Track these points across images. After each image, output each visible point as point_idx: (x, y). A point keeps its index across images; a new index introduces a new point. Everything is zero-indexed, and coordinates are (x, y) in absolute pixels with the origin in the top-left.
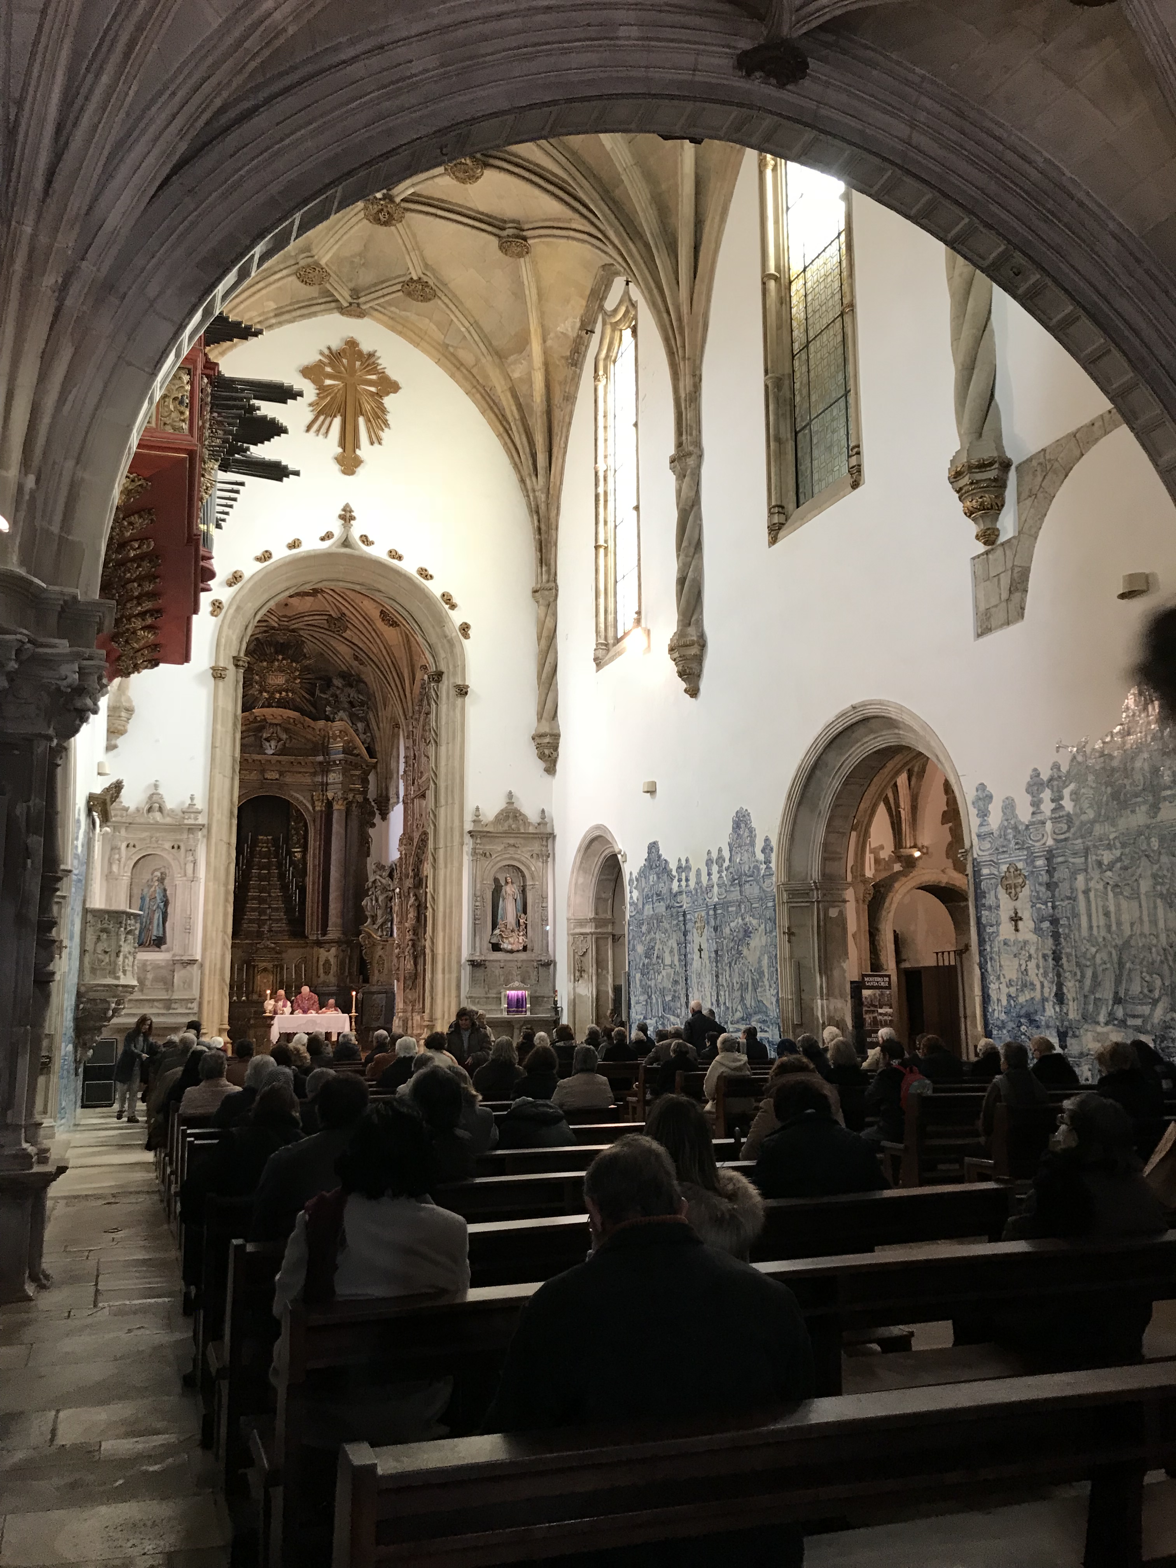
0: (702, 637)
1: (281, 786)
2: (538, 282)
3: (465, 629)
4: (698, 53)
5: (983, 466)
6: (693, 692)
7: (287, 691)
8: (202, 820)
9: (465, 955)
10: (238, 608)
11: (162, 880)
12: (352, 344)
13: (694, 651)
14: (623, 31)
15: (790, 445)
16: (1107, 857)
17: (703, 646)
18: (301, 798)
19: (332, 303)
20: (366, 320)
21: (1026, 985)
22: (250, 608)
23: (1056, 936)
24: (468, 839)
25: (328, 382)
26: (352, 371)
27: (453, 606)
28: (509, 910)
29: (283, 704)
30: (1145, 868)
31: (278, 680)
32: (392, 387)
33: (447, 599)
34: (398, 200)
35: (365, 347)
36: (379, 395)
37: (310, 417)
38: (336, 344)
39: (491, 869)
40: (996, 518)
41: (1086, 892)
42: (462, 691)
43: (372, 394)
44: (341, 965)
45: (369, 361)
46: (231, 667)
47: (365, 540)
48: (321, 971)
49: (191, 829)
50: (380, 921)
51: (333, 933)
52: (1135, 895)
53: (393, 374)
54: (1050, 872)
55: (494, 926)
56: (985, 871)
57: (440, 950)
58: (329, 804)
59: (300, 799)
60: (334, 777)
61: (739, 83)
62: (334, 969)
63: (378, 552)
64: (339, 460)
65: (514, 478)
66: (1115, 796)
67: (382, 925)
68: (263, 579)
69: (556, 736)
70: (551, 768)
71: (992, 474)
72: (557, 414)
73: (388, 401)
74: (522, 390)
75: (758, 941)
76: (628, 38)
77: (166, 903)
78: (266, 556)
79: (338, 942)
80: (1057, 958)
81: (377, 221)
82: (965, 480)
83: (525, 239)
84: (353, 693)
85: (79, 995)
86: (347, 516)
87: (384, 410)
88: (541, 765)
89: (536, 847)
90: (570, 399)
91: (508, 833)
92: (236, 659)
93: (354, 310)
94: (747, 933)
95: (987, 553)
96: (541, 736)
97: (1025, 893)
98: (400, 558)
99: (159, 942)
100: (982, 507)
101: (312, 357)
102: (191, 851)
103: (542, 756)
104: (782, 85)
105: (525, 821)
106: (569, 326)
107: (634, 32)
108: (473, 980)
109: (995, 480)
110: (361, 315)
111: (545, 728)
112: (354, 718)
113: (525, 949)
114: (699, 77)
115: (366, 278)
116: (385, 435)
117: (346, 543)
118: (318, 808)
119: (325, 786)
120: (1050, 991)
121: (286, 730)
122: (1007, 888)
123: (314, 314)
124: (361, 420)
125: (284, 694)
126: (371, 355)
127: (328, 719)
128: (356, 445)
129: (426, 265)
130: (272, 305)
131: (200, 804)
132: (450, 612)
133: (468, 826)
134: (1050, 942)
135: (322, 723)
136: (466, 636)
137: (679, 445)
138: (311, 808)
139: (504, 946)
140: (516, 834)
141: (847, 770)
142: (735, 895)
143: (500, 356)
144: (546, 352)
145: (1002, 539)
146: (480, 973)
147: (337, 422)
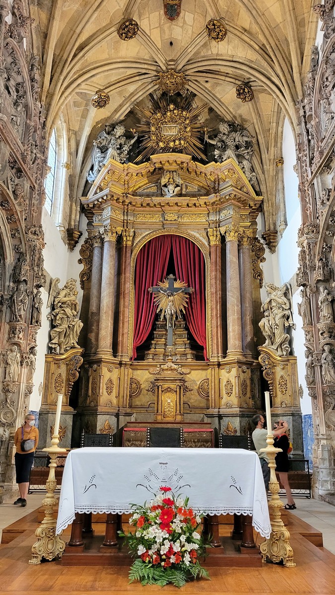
7: (180, 140)
18: (197, 235)
29: (178, 150)
44: (243, 385)
48: (224, 392)
50: (278, 340)
51: (234, 355)
58: (223, 239)
62: (236, 390)
67: (281, 345)
79: (239, 363)
84: (238, 137)
112: (240, 158)
118: (212, 243)
119: (218, 224)
125: (177, 142)
135: (211, 165)
138: (206, 244)
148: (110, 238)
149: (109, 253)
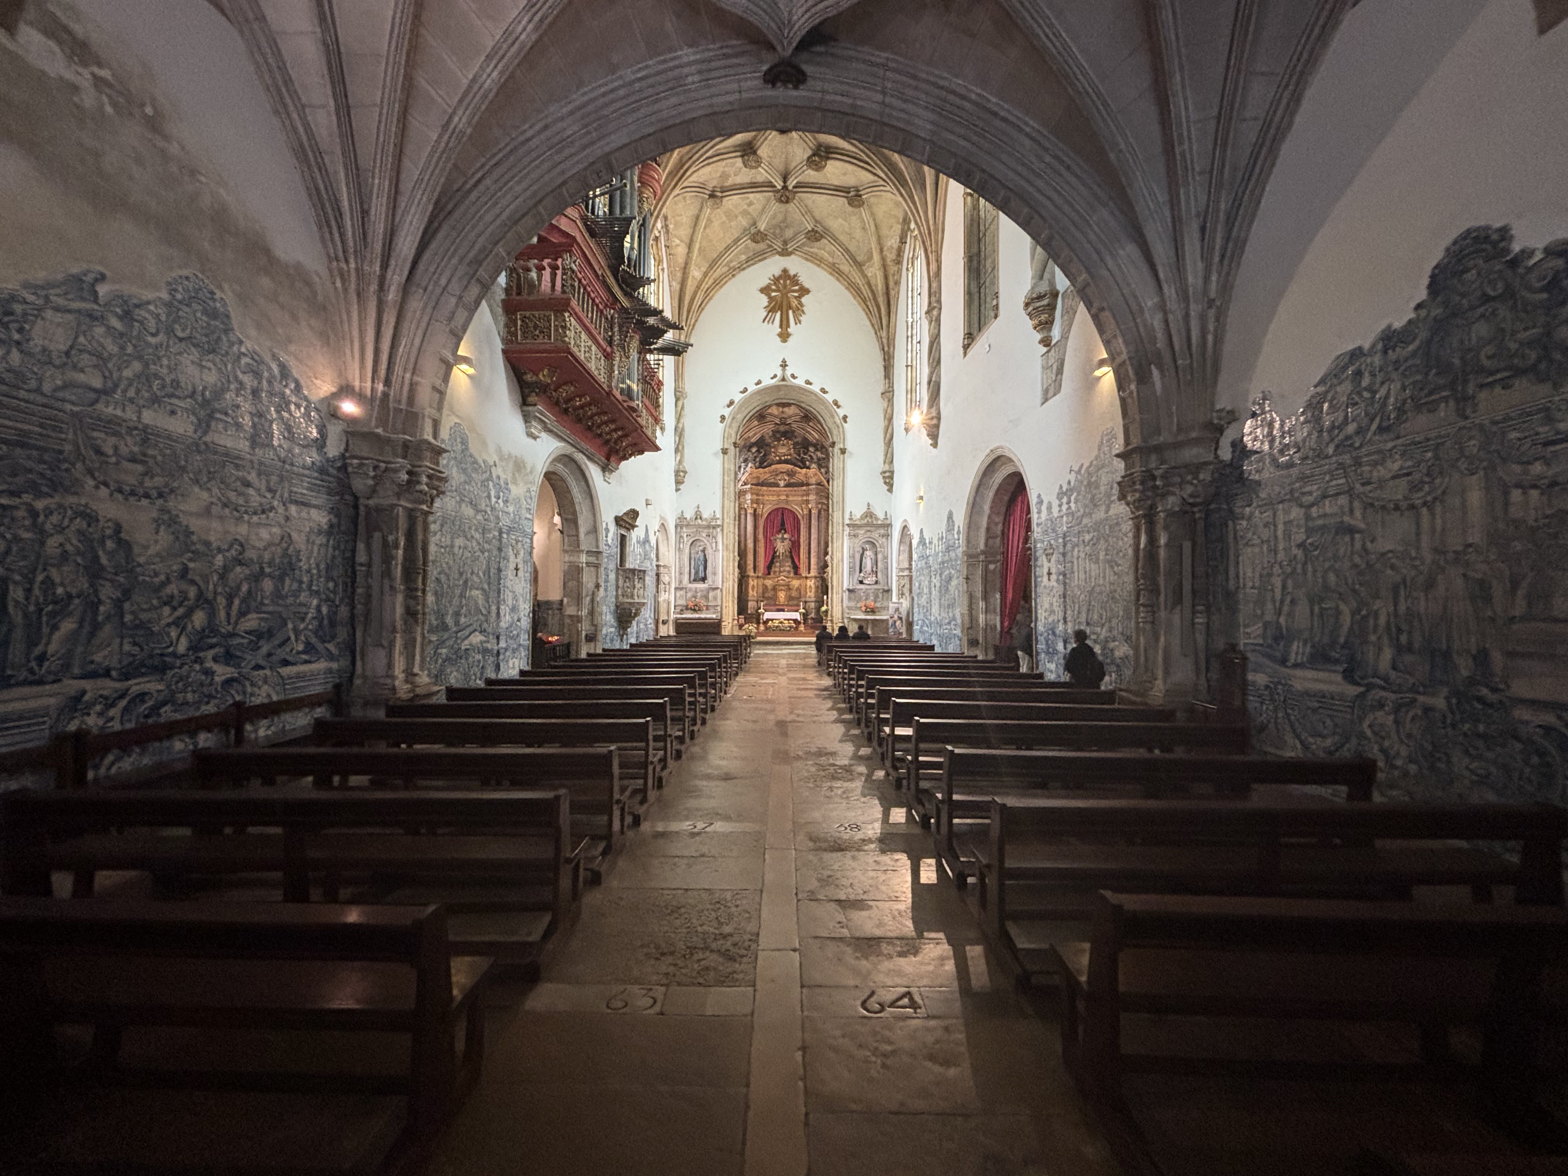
0: (939, 413)
1: (787, 502)
2: (874, 220)
3: (845, 418)
4: (739, 81)
5: (1040, 297)
6: (935, 445)
7: (788, 456)
8: (719, 522)
9: (845, 587)
10: (733, 418)
11: (704, 551)
12: (785, 271)
13: (935, 421)
14: (690, 79)
15: (976, 297)
16: (1087, 537)
17: (939, 419)
19: (771, 251)
20: (793, 256)
21: (1052, 612)
22: (740, 417)
23: (1065, 584)
24: (846, 528)
25: (773, 294)
26: (785, 286)
27: (838, 407)
28: (868, 564)
29: (786, 462)
30: (1102, 545)
31: (782, 450)
32: (804, 291)
33: (836, 403)
34: (790, 188)
35: (792, 273)
36: (800, 297)
37: (765, 314)
38: (777, 272)
39: (858, 543)
40: (1050, 330)
41: (1078, 558)
42: (843, 451)
43: (796, 297)
44: (817, 587)
45: (794, 280)
46: (732, 447)
47: (793, 376)
49: (714, 527)
51: (813, 573)
52: (1097, 562)
53: (806, 285)
54: (1064, 546)
55: (861, 571)
56: (1039, 545)
57: (835, 584)
58: (810, 511)
59: (796, 508)
60: (812, 497)
61: (769, 92)
63: (800, 382)
64: (780, 335)
65: (873, 332)
66: (1092, 500)
68: (744, 403)
69: (892, 472)
70: (890, 490)
71: (1045, 302)
72: (892, 293)
73: (804, 300)
74: (873, 282)
75: (954, 582)
76: (693, 83)
77: (706, 561)
78: (745, 390)
79: (816, 577)
80: (1065, 597)
81: (782, 202)
82: (1031, 308)
83: (860, 196)
84: (819, 454)
85: (617, 607)
86: (784, 365)
87: (802, 305)
88: (886, 488)
89: (882, 531)
90: (897, 283)
91: (867, 525)
92: (735, 444)
93: (785, 253)
94: (950, 578)
95: (1048, 352)
96: (885, 472)
97: (1054, 558)
98: (811, 384)
99: (704, 579)
100: (1040, 323)
101: (765, 282)
102: (714, 537)
103: (885, 483)
104: (796, 87)
105: (877, 519)
106: (892, 242)
107: (696, 78)
108: (850, 599)
109: (1048, 305)
110: (789, 254)
111: (887, 468)
112: (820, 466)
113: (876, 583)
114: (745, 95)
115: (789, 233)
116: (803, 318)
117: (783, 379)
118: (805, 513)
119: (808, 502)
120: (1061, 615)
121: (788, 475)
122: (1047, 555)
123: (765, 258)
124: (790, 312)
125: (786, 457)
126: (795, 276)
127: (808, 468)
128: (788, 326)
129: (816, 221)
130: (743, 257)
131: (718, 515)
132: (838, 410)
133: (847, 521)
134: (1062, 587)
135: (804, 470)
136: (846, 422)
137: (930, 303)
138: (801, 513)
139: (865, 582)
140: (873, 525)
141: (995, 487)
142: (946, 558)
143: (859, 265)
144: (883, 259)
145: (1053, 343)
146: (852, 595)
147: (778, 314)
148: (750, 511)
149: (750, 519)
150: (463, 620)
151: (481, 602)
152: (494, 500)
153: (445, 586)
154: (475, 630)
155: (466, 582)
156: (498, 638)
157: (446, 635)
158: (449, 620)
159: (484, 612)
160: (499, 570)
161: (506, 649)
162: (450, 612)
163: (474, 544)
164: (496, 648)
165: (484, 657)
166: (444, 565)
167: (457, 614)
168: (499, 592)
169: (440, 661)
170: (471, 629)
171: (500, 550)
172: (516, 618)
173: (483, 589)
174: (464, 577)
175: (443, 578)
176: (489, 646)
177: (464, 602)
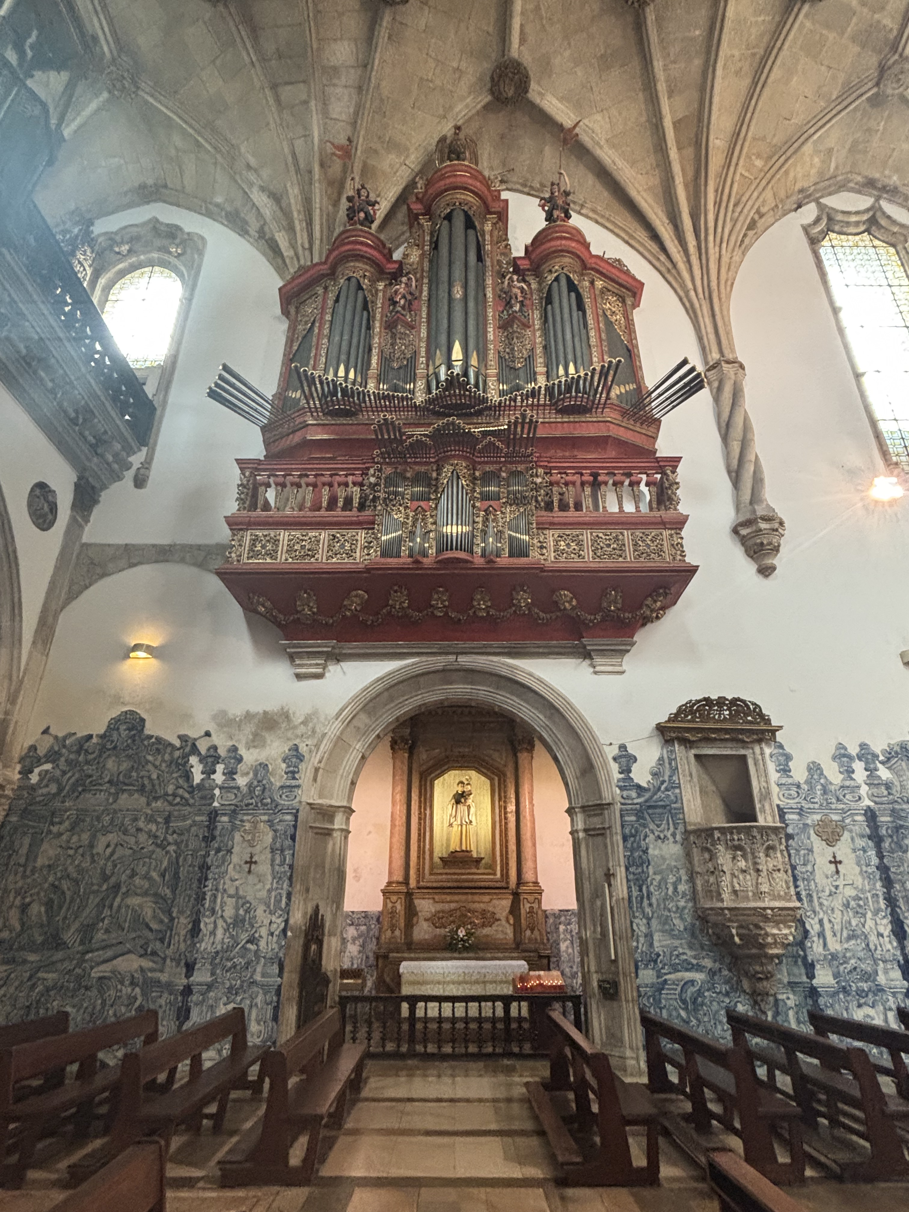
150: (100, 935)
151: (148, 913)
152: (198, 777)
153: (68, 894)
154: (129, 952)
155: (117, 887)
156: (190, 968)
157: (59, 955)
158: (70, 936)
159: (154, 926)
160: (205, 867)
161: (210, 987)
162: (76, 925)
163: (142, 837)
164: (185, 981)
165: (144, 994)
166: (71, 869)
167: (88, 931)
168: (200, 898)
169: (40, 988)
170: (120, 949)
171: (209, 839)
172: (244, 937)
173: (156, 895)
174: (113, 880)
175: (65, 885)
176: (164, 978)
177: (106, 912)
